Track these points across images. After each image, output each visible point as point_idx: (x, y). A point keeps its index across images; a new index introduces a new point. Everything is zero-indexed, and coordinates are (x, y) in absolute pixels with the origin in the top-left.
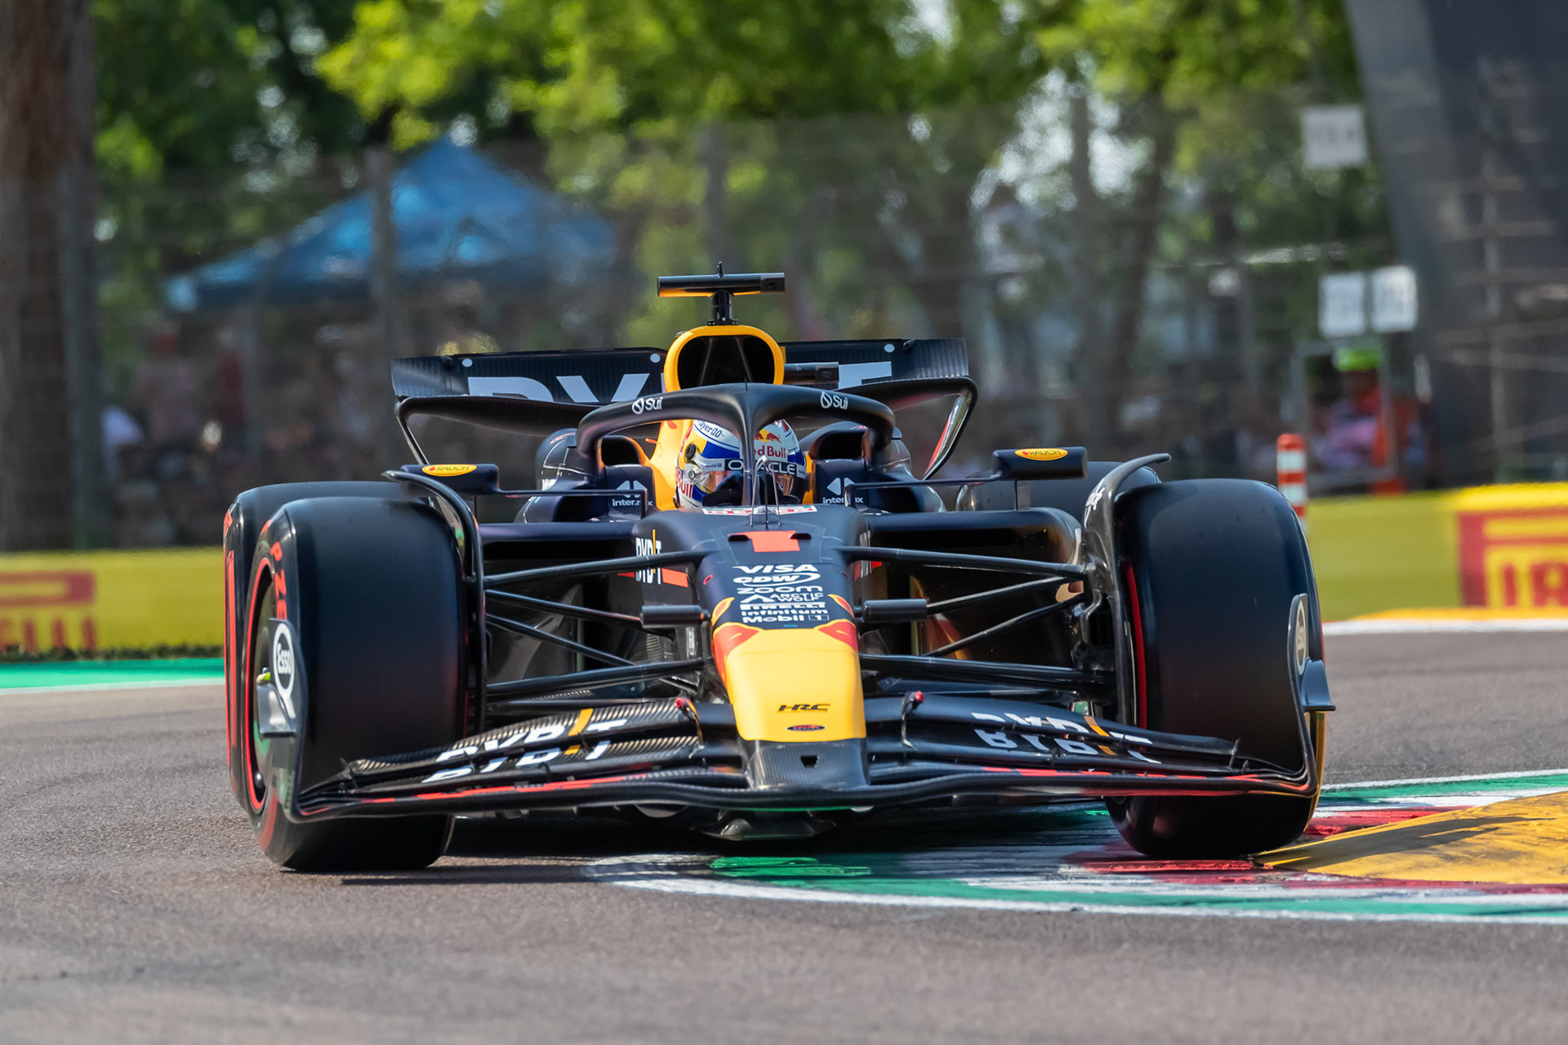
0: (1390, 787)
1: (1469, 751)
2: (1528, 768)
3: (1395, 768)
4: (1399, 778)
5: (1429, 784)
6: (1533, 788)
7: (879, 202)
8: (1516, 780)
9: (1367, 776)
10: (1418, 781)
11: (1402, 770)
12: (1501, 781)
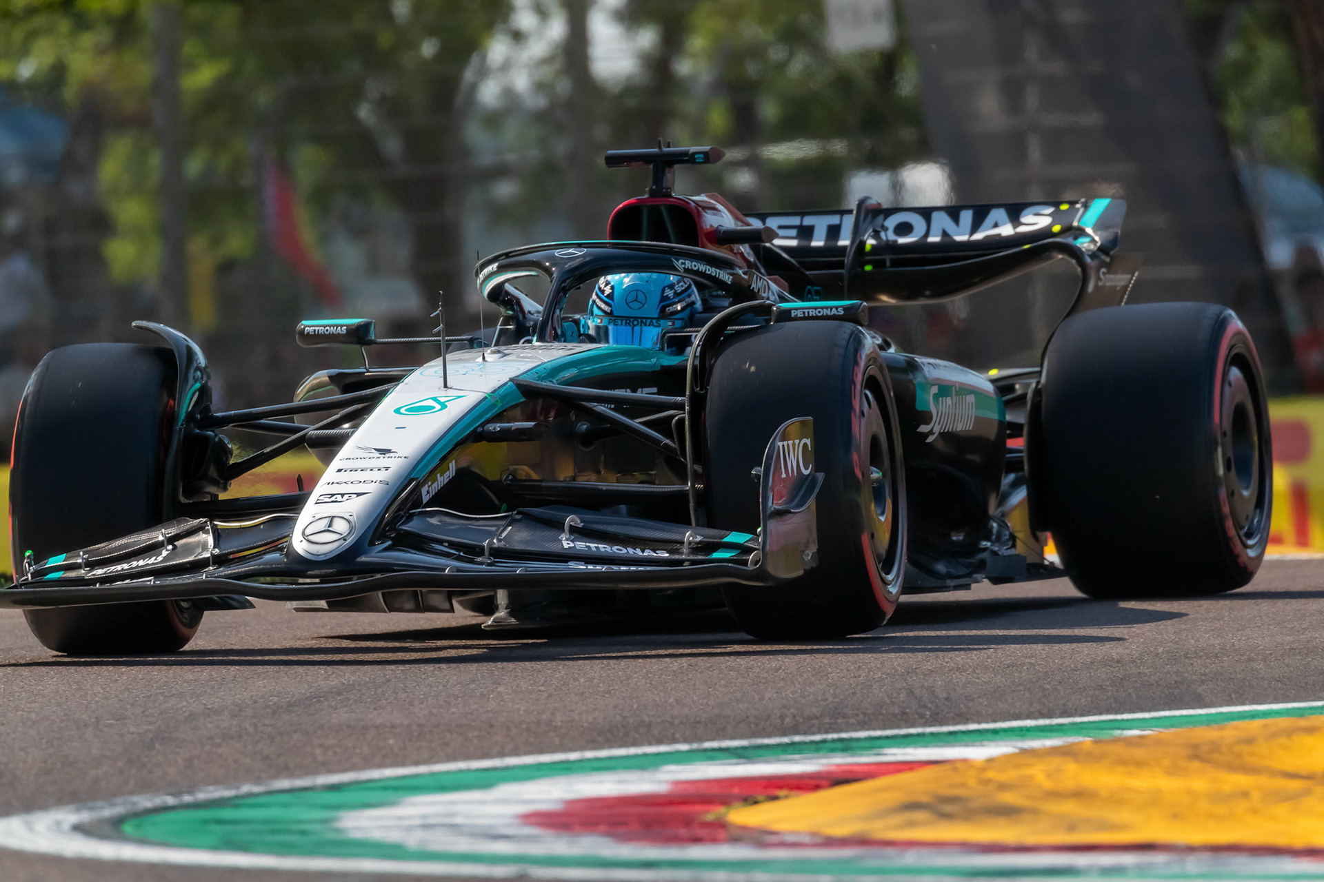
0: (887, 737)
1: (979, 697)
2: (1043, 716)
3: (895, 716)
4: (898, 727)
5: (932, 734)
6: (1046, 738)
7: (356, 93)
8: (1028, 729)
9: (863, 726)
10: (919, 730)
11: (904, 719)
12: (1011, 730)
